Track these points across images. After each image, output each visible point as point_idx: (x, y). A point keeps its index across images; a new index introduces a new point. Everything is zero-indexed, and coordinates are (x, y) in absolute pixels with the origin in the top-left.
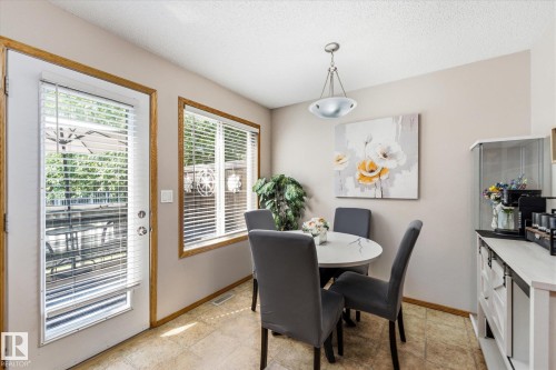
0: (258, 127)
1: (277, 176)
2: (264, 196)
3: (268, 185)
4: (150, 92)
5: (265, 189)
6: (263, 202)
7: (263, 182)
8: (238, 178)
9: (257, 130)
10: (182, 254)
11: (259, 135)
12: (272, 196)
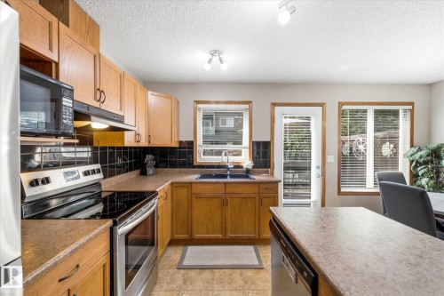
0: (412, 104)
1: (434, 145)
2: (417, 162)
3: (422, 153)
4: (322, 105)
5: (417, 156)
6: (416, 166)
7: (415, 150)
8: (392, 146)
9: (410, 107)
10: (340, 193)
11: (412, 111)
12: (426, 163)
